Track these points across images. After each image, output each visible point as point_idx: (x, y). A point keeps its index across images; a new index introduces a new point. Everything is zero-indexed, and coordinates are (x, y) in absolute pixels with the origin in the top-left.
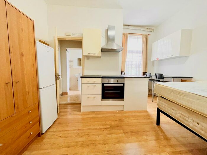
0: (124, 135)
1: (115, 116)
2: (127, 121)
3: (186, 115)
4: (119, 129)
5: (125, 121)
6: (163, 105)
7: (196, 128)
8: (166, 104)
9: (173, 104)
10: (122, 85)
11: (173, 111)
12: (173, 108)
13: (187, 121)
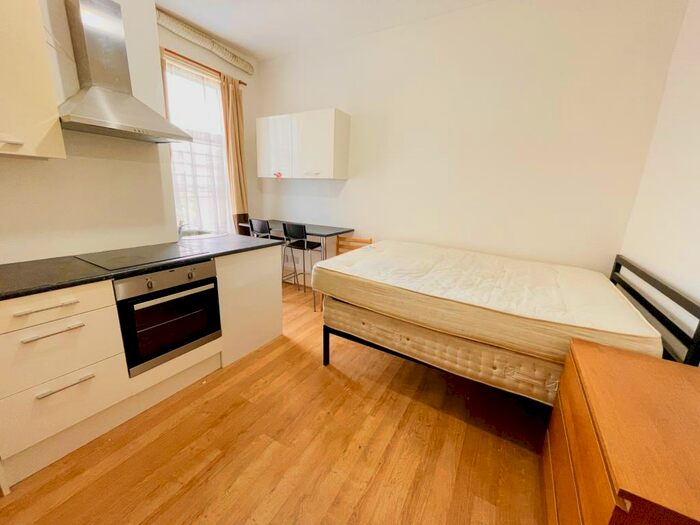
0: (275, 445)
1: (207, 403)
2: (256, 397)
3: (390, 330)
4: (252, 438)
5: (250, 400)
6: (340, 318)
7: (406, 347)
8: (348, 315)
9: (363, 311)
10: (211, 286)
11: (364, 326)
12: (364, 320)
13: (391, 339)
